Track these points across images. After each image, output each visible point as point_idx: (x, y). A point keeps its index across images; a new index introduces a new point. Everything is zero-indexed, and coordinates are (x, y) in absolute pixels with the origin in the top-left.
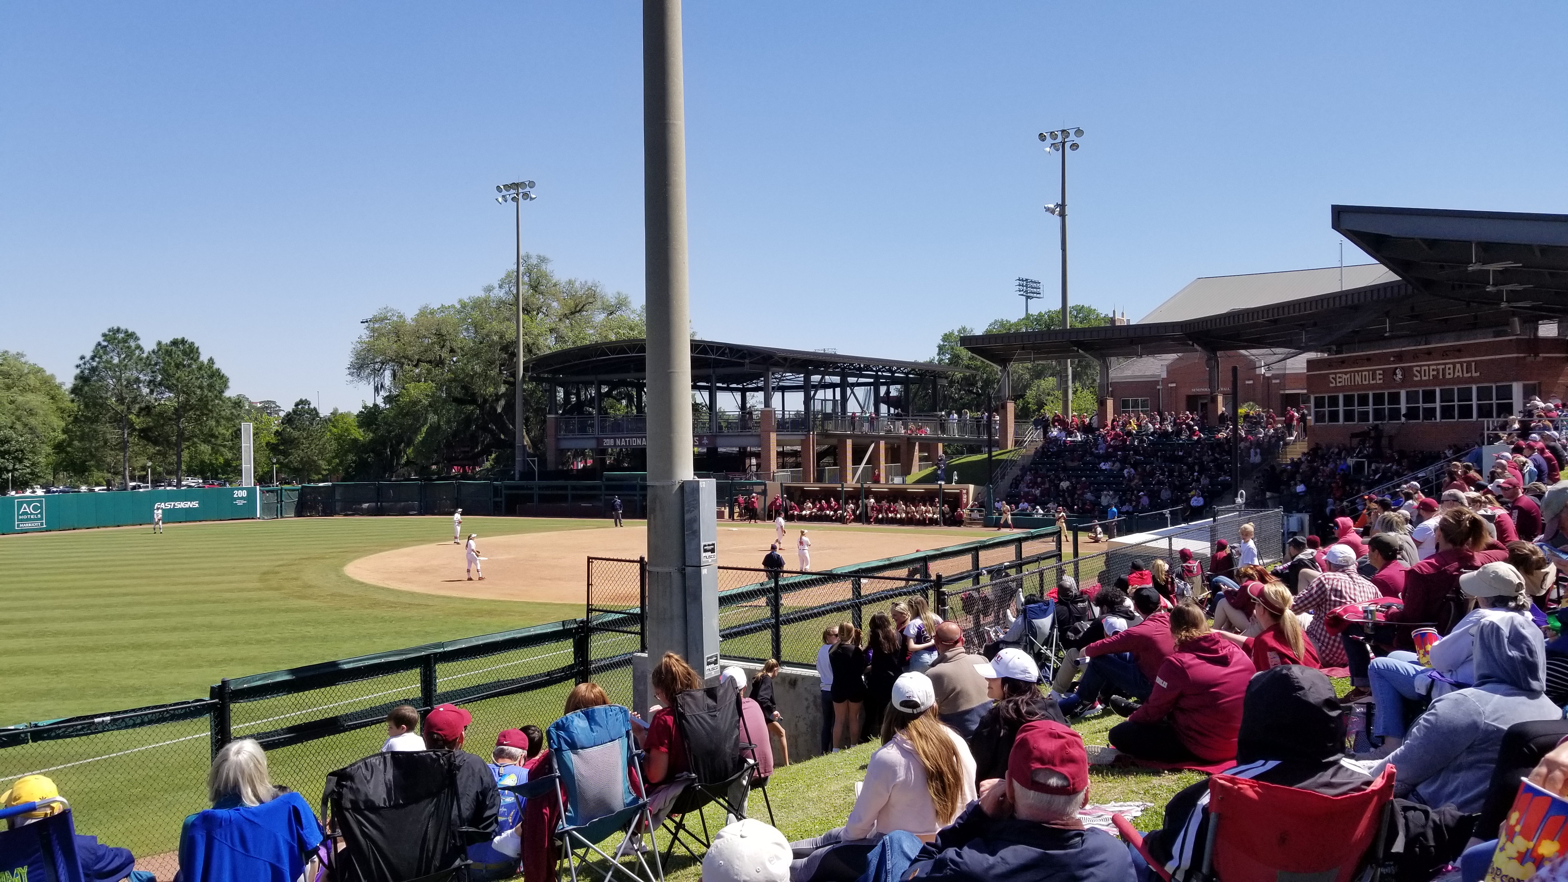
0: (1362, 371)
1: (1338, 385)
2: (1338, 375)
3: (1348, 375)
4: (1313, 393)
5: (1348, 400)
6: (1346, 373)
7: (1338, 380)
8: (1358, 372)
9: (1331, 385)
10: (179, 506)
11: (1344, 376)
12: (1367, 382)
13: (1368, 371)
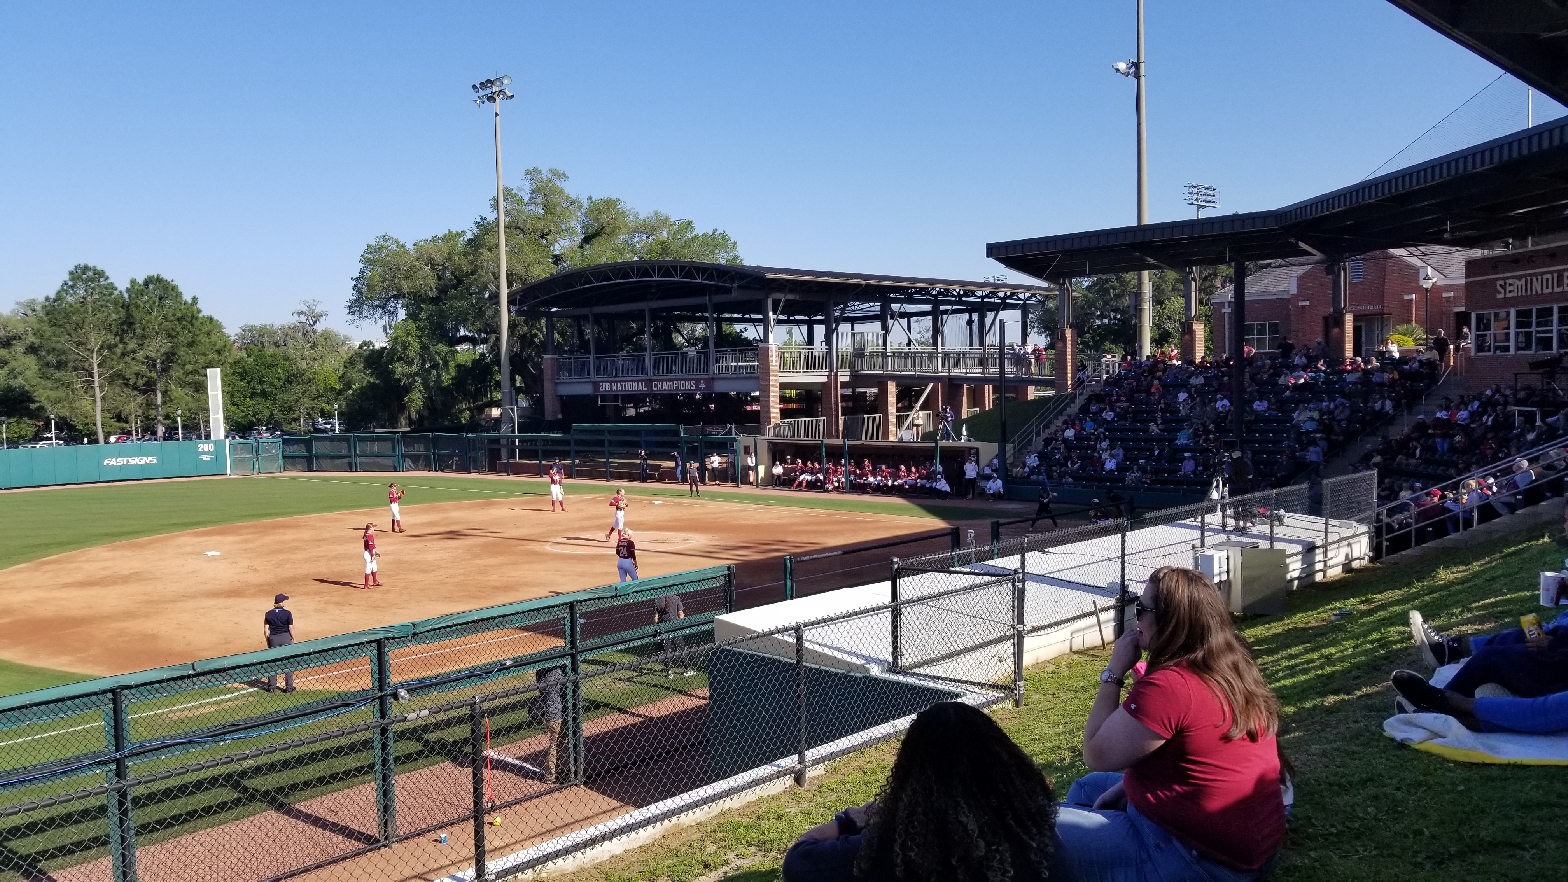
0: (1542, 274)
1: (1509, 295)
2: (1509, 281)
3: (1523, 281)
4: (1475, 310)
5: (1524, 319)
6: (1519, 278)
7: (1508, 288)
8: (1536, 275)
9: (1499, 296)
10: (134, 462)
11: (1517, 282)
12: (1550, 290)
13: (1552, 272)
